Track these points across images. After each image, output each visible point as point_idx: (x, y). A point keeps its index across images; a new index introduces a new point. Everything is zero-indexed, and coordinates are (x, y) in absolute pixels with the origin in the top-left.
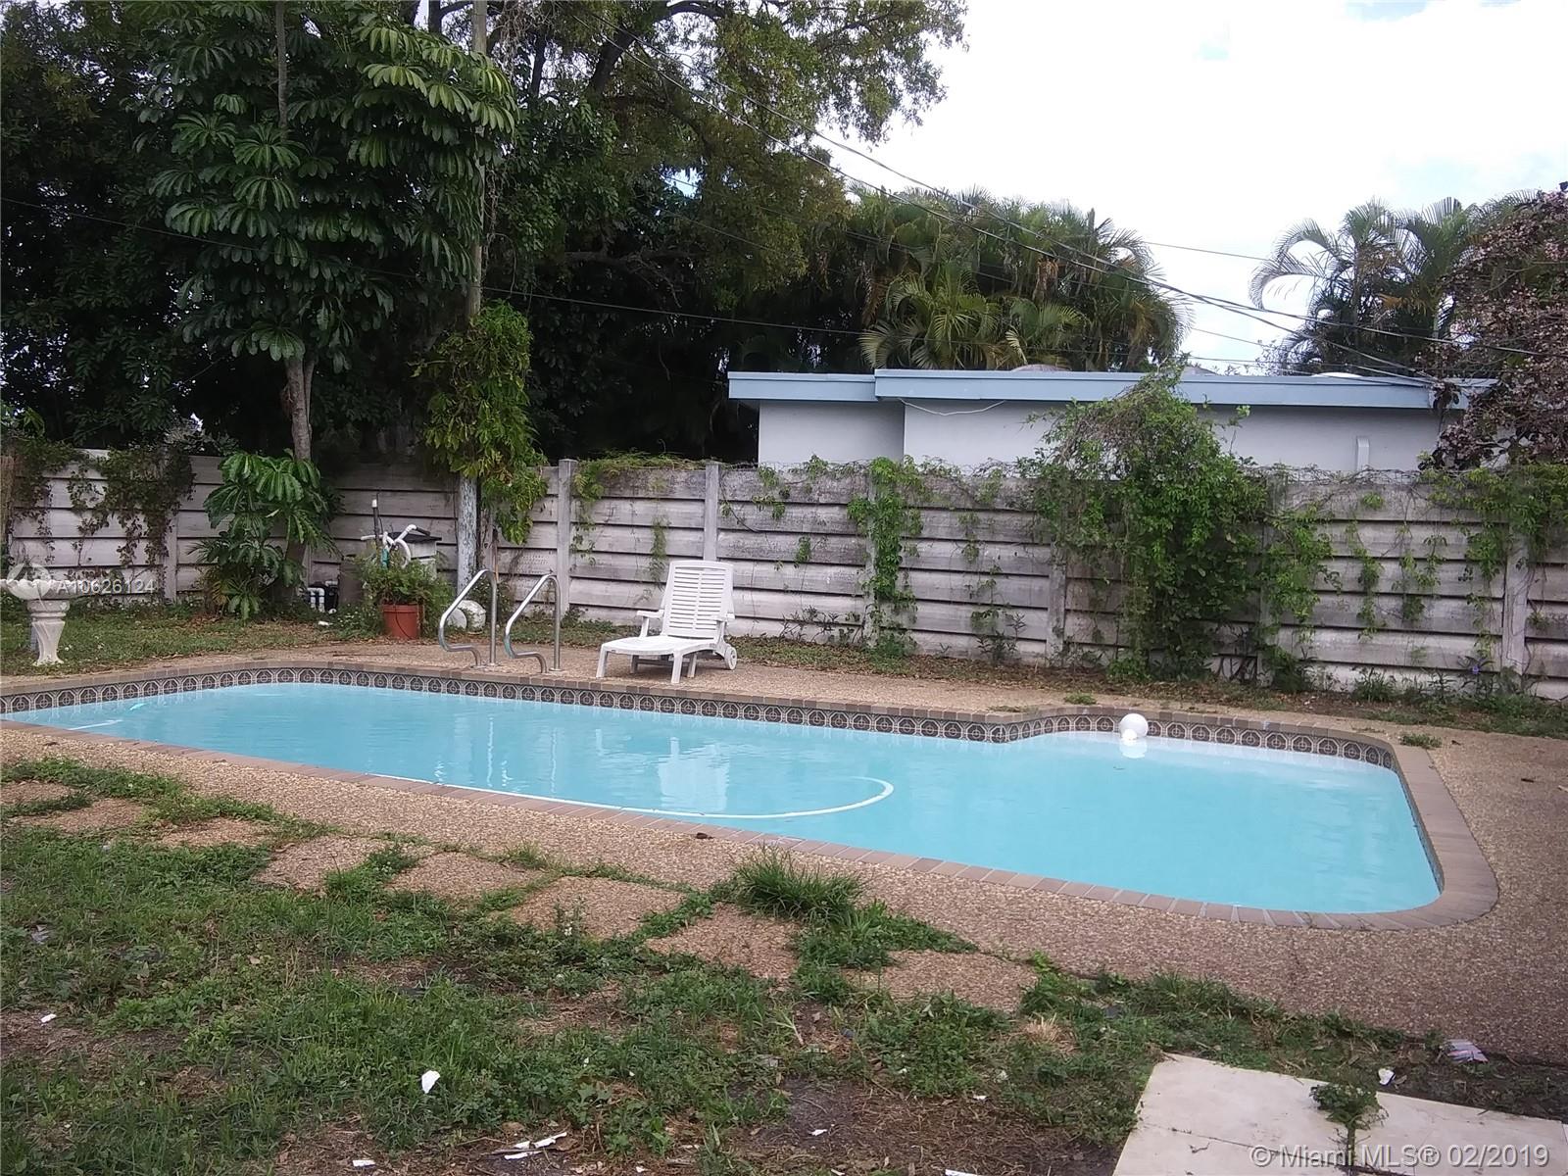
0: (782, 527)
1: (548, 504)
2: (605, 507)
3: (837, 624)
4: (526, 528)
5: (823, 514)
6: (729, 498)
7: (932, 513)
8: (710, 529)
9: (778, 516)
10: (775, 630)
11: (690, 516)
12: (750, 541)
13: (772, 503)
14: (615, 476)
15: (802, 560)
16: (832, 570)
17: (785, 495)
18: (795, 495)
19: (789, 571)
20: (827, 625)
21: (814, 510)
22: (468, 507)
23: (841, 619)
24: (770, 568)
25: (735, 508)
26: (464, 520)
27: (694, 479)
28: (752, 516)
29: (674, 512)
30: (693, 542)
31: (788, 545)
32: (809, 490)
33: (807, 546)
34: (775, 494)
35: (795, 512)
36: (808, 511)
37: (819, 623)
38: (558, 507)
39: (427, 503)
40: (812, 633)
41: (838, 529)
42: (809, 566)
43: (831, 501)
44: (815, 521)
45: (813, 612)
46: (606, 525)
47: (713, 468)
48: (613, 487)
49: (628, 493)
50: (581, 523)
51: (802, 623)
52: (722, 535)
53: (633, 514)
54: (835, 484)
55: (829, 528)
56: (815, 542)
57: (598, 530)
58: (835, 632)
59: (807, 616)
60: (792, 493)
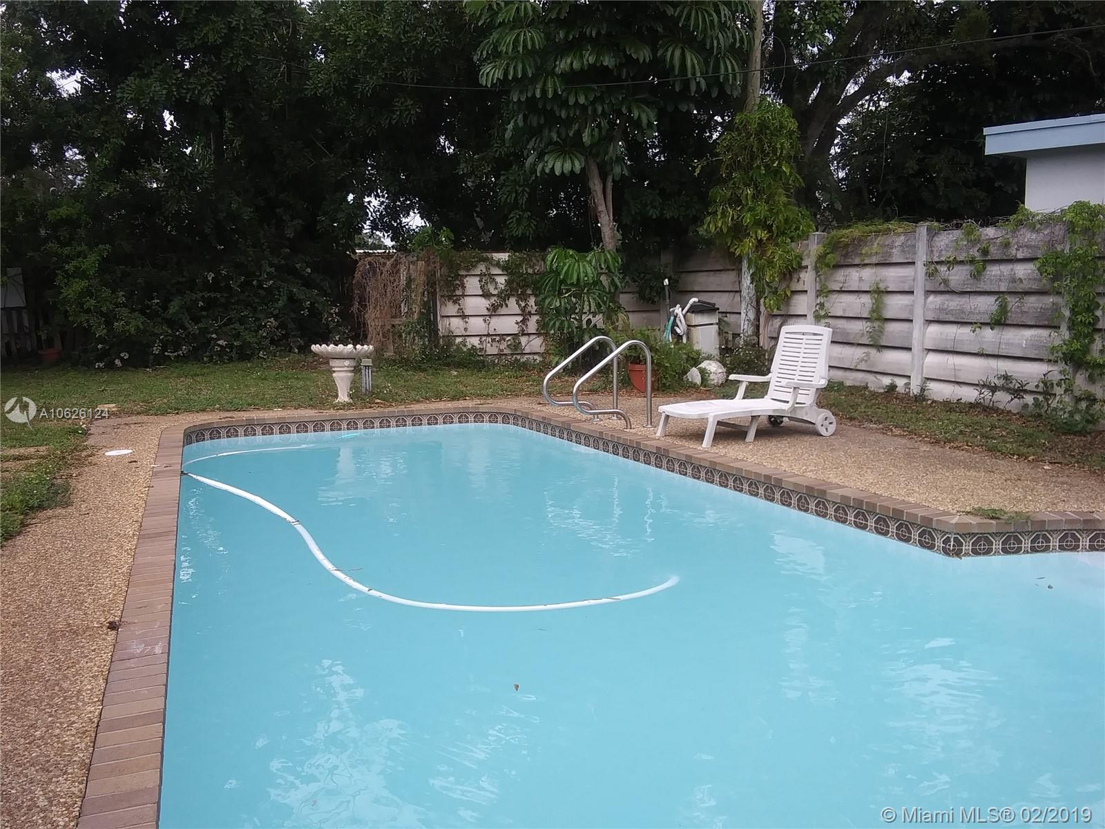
0: (983, 286)
1: (803, 275)
2: (840, 275)
3: (1026, 391)
4: (787, 299)
5: (1022, 270)
6: (936, 259)
8: (919, 292)
9: (977, 275)
10: (970, 395)
11: (903, 280)
12: (954, 303)
13: (972, 262)
14: (847, 245)
15: (999, 321)
16: (1029, 333)
17: (985, 252)
18: (995, 252)
19: (988, 333)
20: (1019, 392)
21: (1010, 267)
23: (1031, 387)
24: (966, 330)
25: (943, 269)
26: (744, 293)
27: (909, 242)
28: (958, 276)
29: (892, 277)
30: (908, 305)
31: (986, 305)
32: (1007, 245)
33: (1003, 309)
34: (975, 252)
35: (994, 270)
36: (1005, 269)
37: (1008, 390)
38: (807, 279)
40: (1002, 398)
41: (1035, 287)
42: (1005, 328)
43: (1028, 256)
44: (1013, 280)
45: (1006, 377)
46: (841, 292)
47: (922, 229)
48: (846, 256)
49: (857, 261)
50: (823, 292)
51: (994, 389)
52: (931, 298)
53: (861, 279)
54: (1034, 236)
55: (1026, 286)
56: (1012, 301)
57: (834, 297)
58: (1029, 399)
59: (999, 383)
60: (992, 249)
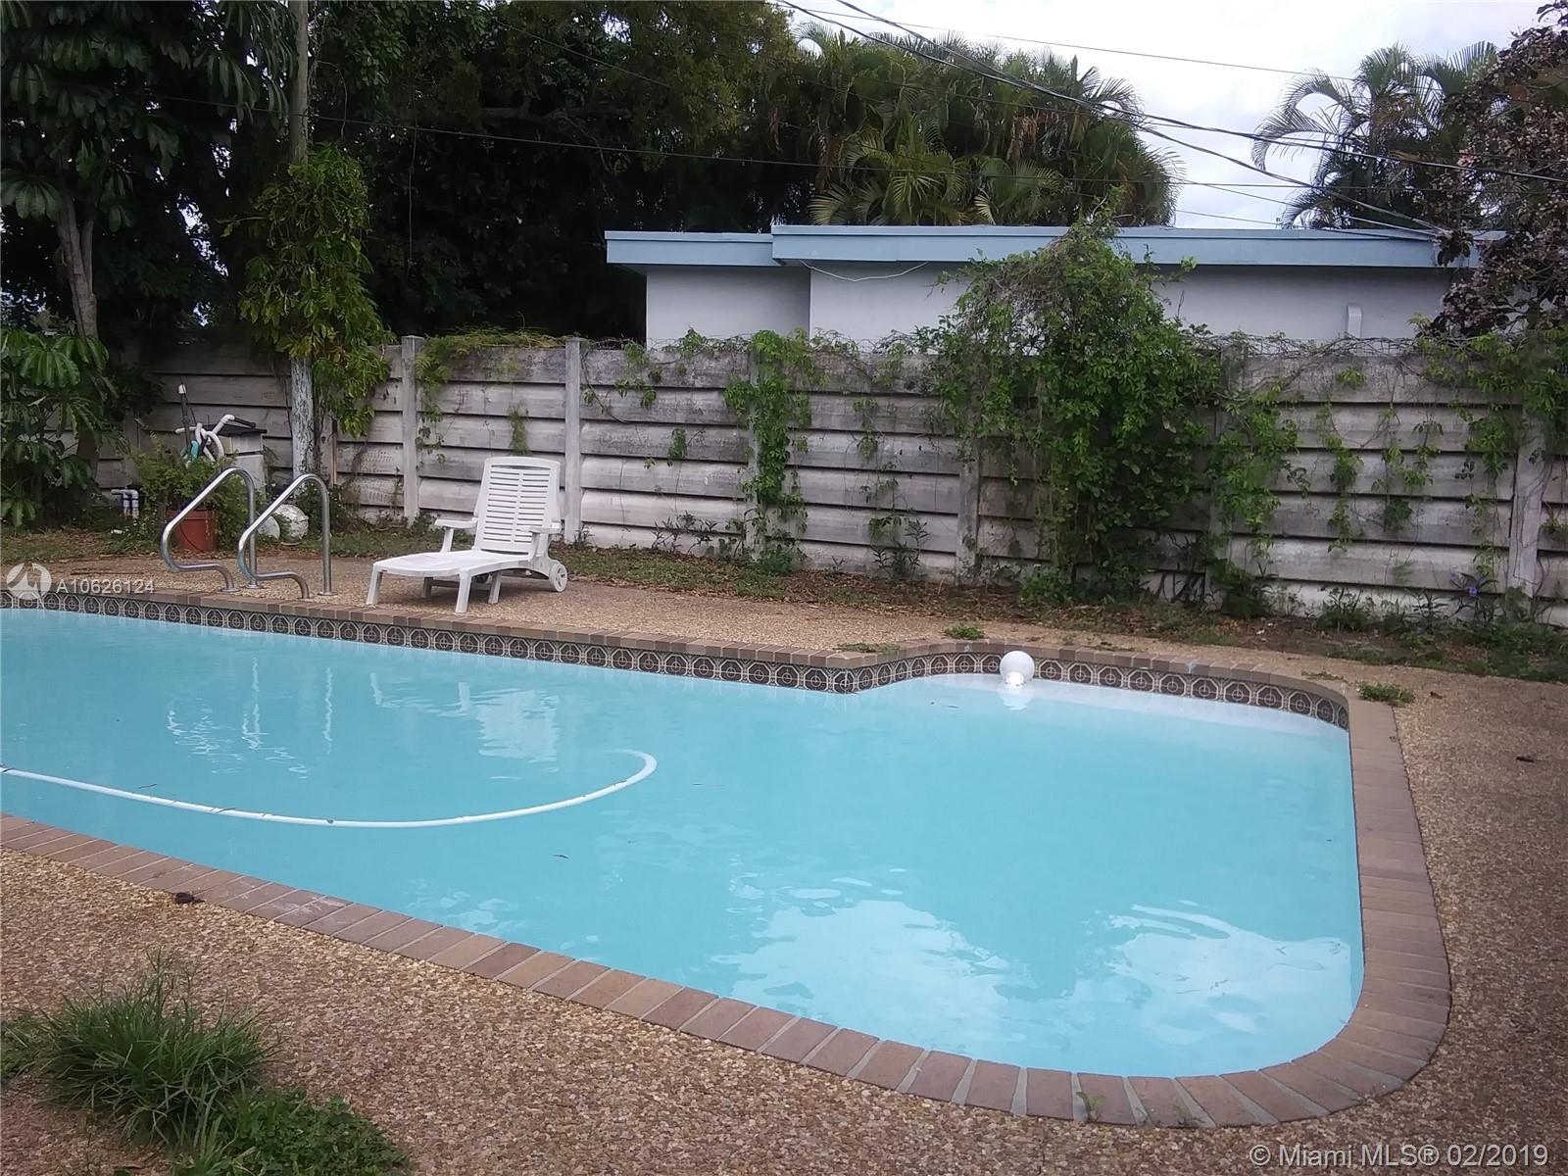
0: (654, 417)
1: (392, 390)
2: (454, 393)
3: (715, 533)
4: (367, 421)
5: (700, 400)
6: (592, 382)
7: (824, 399)
8: (573, 420)
9: (647, 404)
10: (646, 539)
11: (550, 404)
12: (618, 434)
13: (641, 388)
14: (464, 356)
15: (677, 456)
16: (710, 469)
17: (656, 377)
18: (667, 378)
19: (662, 469)
20: (704, 534)
21: (688, 395)
22: (302, 395)
23: (720, 527)
24: (637, 467)
25: (601, 394)
26: (297, 410)
27: (554, 360)
28: (621, 404)
29: (534, 399)
30: (555, 436)
31: (659, 438)
32: (682, 372)
33: (681, 440)
34: (644, 377)
35: (667, 399)
36: (682, 398)
37: (694, 532)
38: (401, 395)
39: (259, 389)
40: (688, 543)
41: (717, 419)
42: (684, 464)
43: (709, 385)
44: (692, 411)
45: (689, 519)
46: (456, 415)
47: (574, 345)
48: (462, 370)
49: (479, 377)
50: (429, 413)
51: (676, 532)
52: (587, 427)
53: (486, 401)
54: (713, 364)
55: (707, 418)
56: (690, 435)
57: (446, 421)
58: (715, 542)
59: (682, 524)
60: (664, 375)
